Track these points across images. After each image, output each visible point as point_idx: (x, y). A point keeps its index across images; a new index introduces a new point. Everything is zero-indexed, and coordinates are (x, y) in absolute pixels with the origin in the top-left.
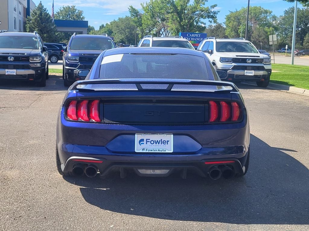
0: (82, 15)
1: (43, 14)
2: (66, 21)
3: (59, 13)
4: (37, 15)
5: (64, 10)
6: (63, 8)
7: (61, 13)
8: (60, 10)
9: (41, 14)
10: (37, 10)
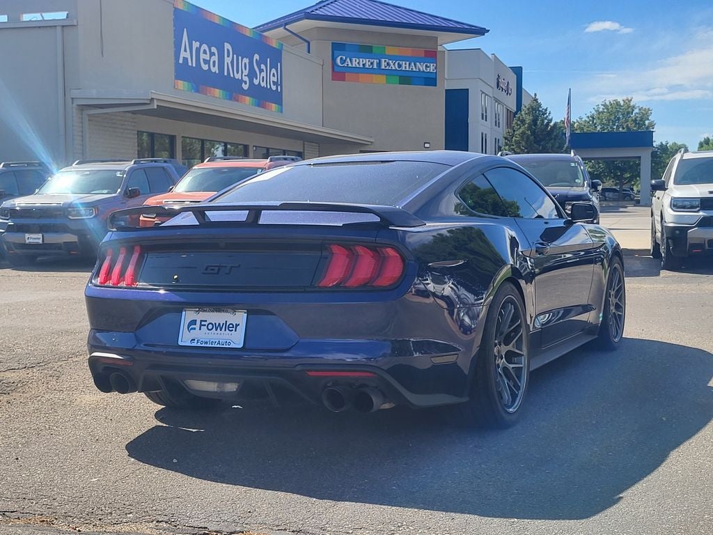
0: (648, 119)
1: (538, 122)
2: (611, 134)
3: (593, 118)
4: (526, 125)
5: (605, 111)
6: (603, 107)
7: (599, 118)
8: (597, 111)
9: (535, 121)
10: (526, 114)
